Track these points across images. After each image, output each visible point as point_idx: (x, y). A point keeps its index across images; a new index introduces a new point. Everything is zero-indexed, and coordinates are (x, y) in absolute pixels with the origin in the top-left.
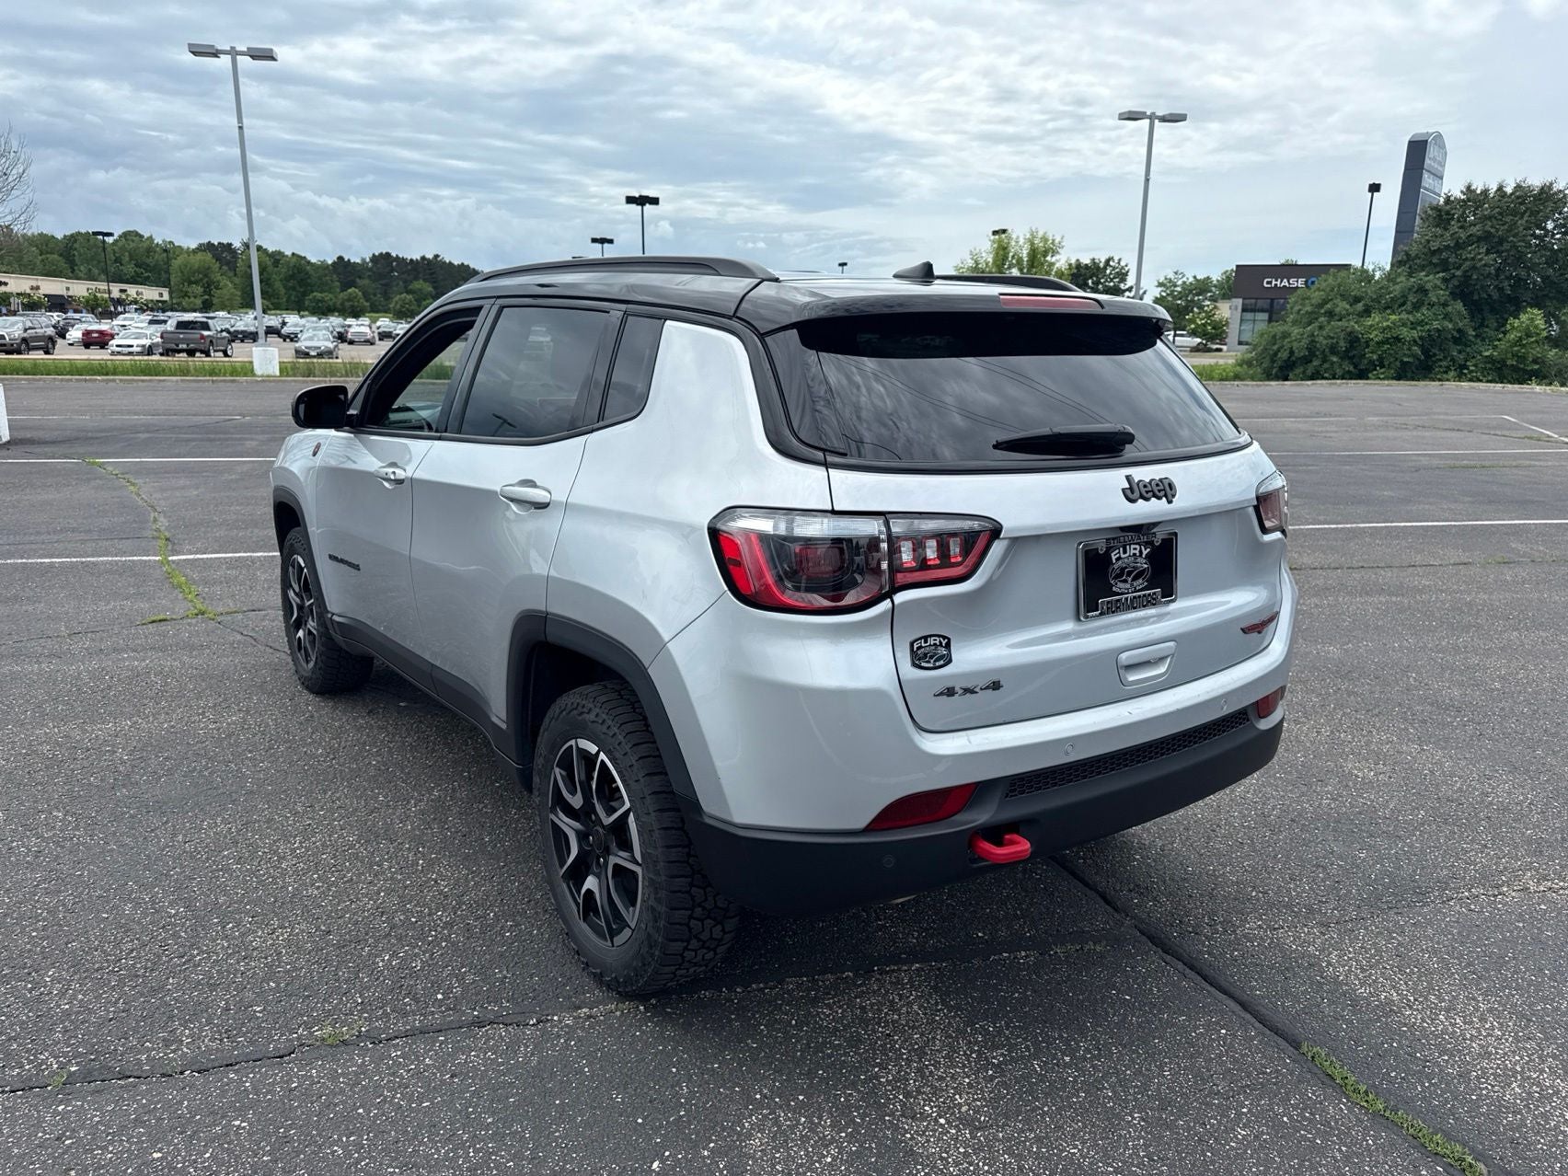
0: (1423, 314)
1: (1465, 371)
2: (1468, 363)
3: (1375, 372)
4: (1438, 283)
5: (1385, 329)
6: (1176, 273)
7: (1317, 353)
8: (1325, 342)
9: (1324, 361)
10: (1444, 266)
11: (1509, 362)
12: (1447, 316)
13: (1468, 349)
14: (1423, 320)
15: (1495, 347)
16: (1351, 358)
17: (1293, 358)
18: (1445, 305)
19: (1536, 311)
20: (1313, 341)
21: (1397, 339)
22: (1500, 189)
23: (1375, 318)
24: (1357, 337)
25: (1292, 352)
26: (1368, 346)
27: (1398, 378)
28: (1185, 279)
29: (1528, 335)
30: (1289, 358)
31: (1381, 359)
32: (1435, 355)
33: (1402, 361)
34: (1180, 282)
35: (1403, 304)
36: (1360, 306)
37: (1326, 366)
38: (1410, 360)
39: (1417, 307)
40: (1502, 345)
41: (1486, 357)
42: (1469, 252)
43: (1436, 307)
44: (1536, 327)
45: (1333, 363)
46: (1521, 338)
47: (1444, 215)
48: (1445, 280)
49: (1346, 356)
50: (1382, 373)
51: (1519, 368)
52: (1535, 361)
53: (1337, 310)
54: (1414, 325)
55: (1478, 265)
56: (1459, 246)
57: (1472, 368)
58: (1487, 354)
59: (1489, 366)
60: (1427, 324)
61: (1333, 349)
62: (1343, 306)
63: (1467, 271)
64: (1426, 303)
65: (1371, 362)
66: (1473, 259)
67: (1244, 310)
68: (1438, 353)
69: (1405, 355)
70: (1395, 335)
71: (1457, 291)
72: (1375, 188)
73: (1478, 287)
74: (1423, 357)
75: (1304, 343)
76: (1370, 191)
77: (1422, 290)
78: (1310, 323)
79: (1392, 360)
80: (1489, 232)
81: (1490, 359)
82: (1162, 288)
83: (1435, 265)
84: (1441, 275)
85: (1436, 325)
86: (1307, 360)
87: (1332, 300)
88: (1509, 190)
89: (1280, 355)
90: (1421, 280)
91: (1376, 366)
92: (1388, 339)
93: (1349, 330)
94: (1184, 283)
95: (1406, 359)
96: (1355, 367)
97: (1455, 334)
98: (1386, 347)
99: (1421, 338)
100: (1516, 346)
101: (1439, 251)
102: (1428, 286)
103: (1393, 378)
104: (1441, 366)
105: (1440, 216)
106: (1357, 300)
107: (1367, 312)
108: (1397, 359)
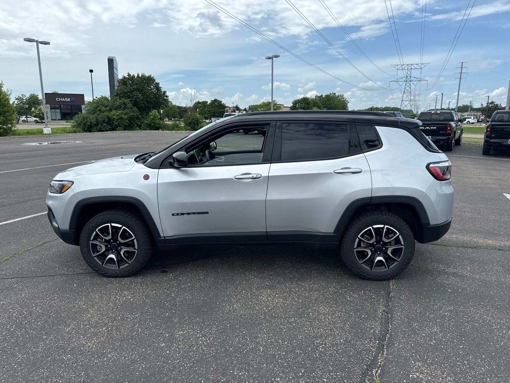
0: (127, 111)
1: (142, 127)
2: (142, 125)
3: (118, 128)
4: (129, 102)
5: (118, 115)
6: (22, 95)
7: (99, 123)
8: (101, 119)
9: (102, 125)
10: (129, 97)
11: (152, 124)
12: (133, 112)
13: (140, 121)
14: (127, 113)
15: (147, 120)
16: (109, 124)
17: (92, 125)
18: (132, 108)
19: (155, 110)
20: (97, 119)
21: (122, 118)
22: (138, 76)
23: (114, 112)
24: (110, 118)
25: (91, 123)
26: (114, 120)
27: (125, 130)
28: (26, 97)
29: (155, 117)
30: (91, 125)
31: (119, 124)
32: (132, 123)
33: (124, 125)
34: (24, 98)
35: (120, 108)
36: (108, 108)
37: (103, 127)
38: (127, 124)
39: (124, 109)
40: (150, 120)
41: (146, 123)
42: (135, 93)
43: (130, 109)
44: (156, 115)
45: (105, 126)
46: (154, 118)
47: (124, 81)
48: (130, 101)
49: (108, 123)
50: (120, 128)
51: (155, 126)
52: (158, 124)
53: (102, 109)
54: (126, 114)
55: (138, 97)
56: (131, 91)
57: (143, 126)
58: (146, 122)
59: (147, 125)
60: (128, 114)
61: (104, 121)
62: (103, 108)
63: (135, 99)
64: (127, 108)
65: (116, 125)
66: (136, 95)
67: (51, 109)
68: (133, 122)
69: (125, 123)
70: (121, 117)
71: (134, 104)
72: (91, 71)
73: (139, 103)
74: (130, 123)
75: (95, 119)
76: (90, 72)
77: (124, 104)
78: (94, 114)
79: (122, 124)
80: (138, 88)
81: (147, 124)
82: (18, 100)
83: (126, 97)
84: (129, 99)
85: (131, 114)
86: (96, 125)
87: (99, 106)
88: (140, 76)
89: (87, 123)
90: (124, 101)
91: (118, 126)
92: (119, 118)
93: (107, 115)
94: (26, 99)
95: (126, 124)
96: (111, 127)
97: (137, 116)
98: (119, 120)
99: (128, 118)
100: (153, 120)
101: (127, 93)
102: (126, 103)
103: (123, 130)
104: (135, 126)
105: (124, 82)
106: (106, 107)
107: (110, 110)
108: (123, 124)
